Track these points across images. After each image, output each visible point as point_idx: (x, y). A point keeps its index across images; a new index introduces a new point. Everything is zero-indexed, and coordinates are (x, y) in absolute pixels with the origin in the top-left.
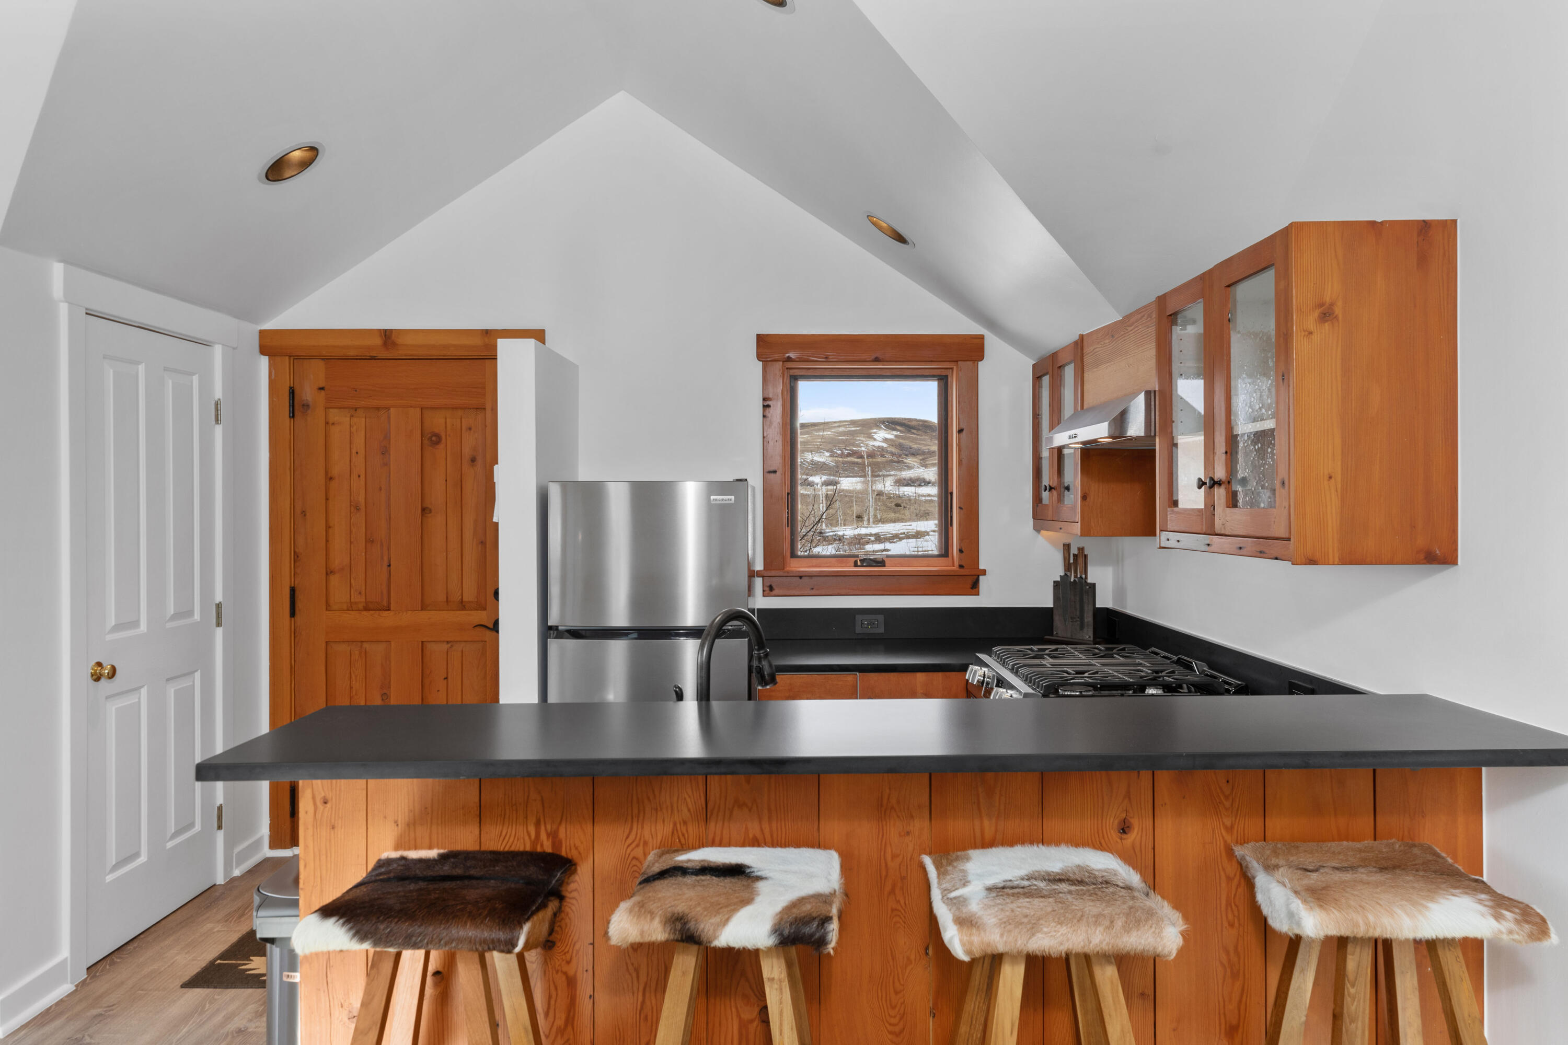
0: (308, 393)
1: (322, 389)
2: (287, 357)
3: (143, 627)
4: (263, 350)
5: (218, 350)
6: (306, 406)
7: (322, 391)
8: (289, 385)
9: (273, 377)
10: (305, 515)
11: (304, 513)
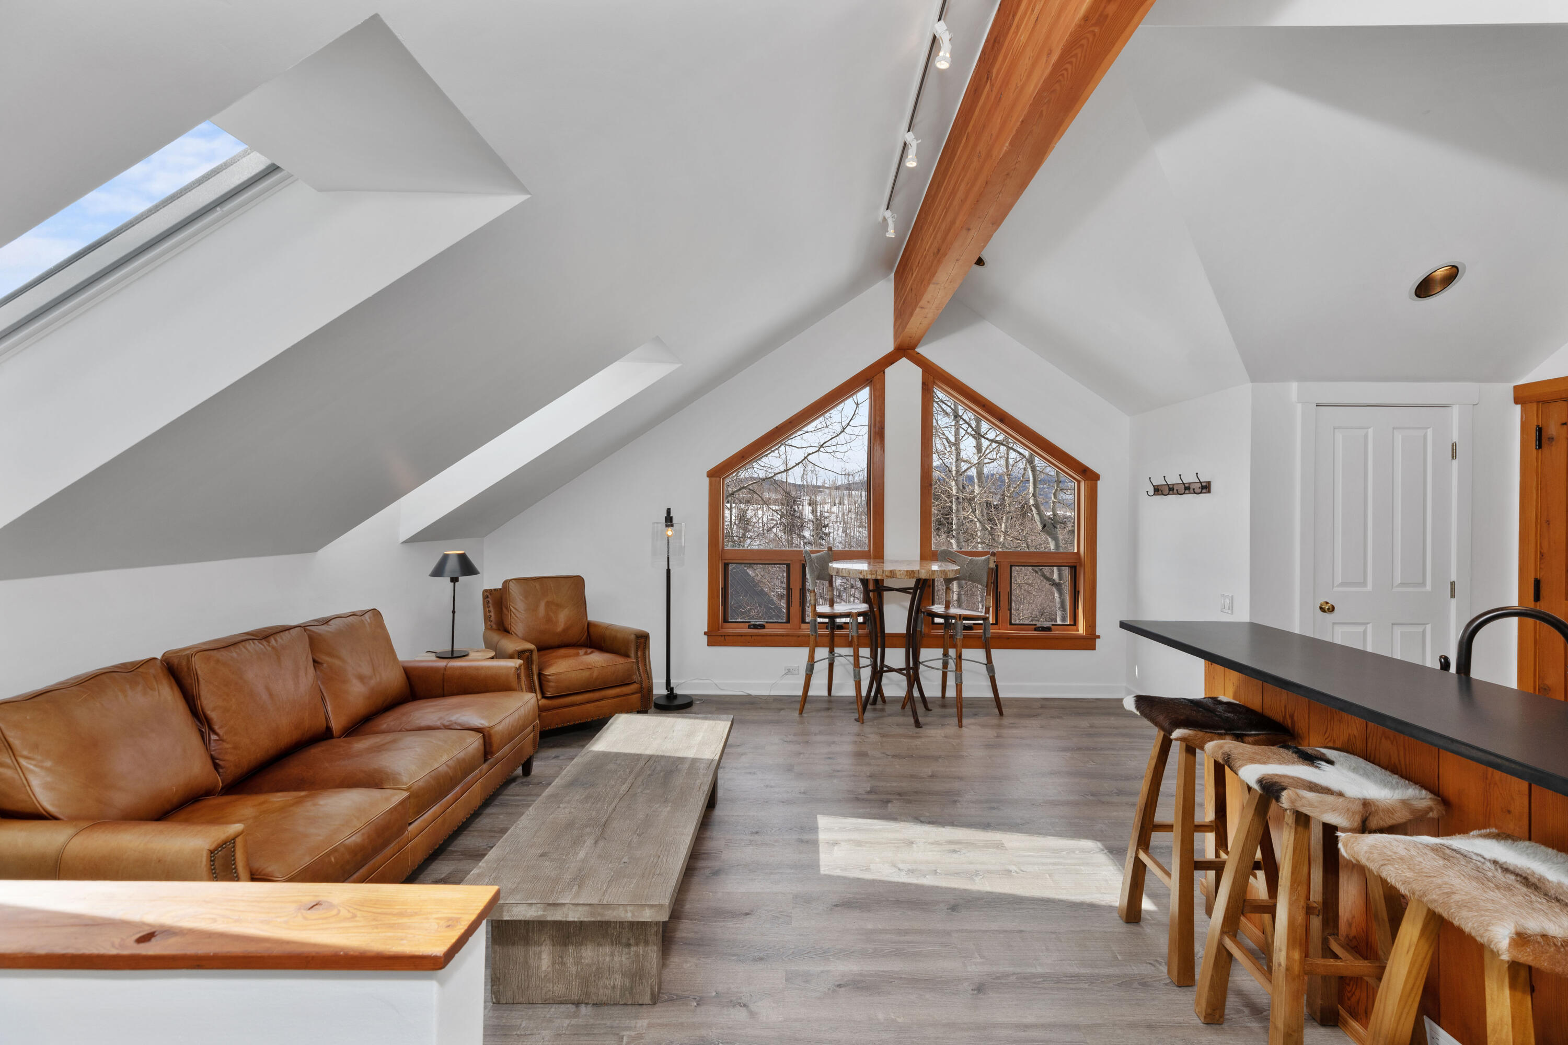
0: (1553, 429)
1: (1565, 424)
2: (1535, 404)
3: (1369, 587)
4: (1516, 401)
5: (1455, 410)
6: (1551, 439)
7: (1565, 426)
8: (1536, 424)
9: (1524, 419)
10: (1549, 524)
11: (1548, 522)
